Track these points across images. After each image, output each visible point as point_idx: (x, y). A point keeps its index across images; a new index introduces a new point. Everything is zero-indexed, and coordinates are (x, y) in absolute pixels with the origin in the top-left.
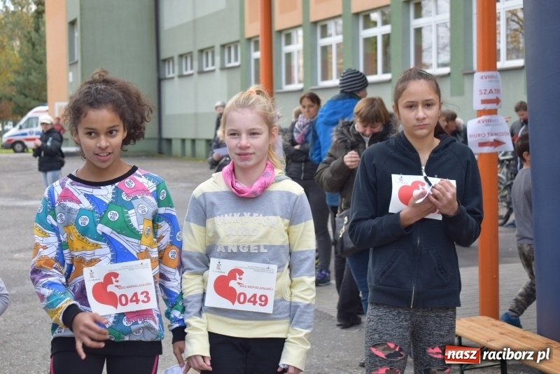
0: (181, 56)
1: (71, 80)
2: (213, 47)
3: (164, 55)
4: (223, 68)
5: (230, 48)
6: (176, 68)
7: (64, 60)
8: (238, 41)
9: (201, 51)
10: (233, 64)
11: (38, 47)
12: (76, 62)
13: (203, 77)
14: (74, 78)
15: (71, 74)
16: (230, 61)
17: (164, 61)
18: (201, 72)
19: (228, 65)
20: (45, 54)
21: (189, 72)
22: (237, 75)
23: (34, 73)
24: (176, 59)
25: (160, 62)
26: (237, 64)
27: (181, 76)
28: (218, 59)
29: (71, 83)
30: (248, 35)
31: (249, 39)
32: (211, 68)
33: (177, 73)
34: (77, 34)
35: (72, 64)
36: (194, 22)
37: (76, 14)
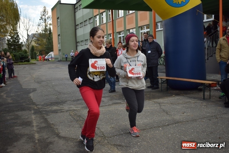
0: (81, 41)
3: (77, 41)
6: (80, 44)
7: (57, 43)
9: (85, 40)
13: (86, 45)
14: (59, 46)
17: (77, 42)
18: (85, 44)
21: (83, 44)
24: (80, 42)
25: (77, 43)
27: (81, 45)
32: (87, 43)
33: (80, 45)
34: (60, 37)
35: (59, 43)
36: (84, 34)
37: (60, 33)
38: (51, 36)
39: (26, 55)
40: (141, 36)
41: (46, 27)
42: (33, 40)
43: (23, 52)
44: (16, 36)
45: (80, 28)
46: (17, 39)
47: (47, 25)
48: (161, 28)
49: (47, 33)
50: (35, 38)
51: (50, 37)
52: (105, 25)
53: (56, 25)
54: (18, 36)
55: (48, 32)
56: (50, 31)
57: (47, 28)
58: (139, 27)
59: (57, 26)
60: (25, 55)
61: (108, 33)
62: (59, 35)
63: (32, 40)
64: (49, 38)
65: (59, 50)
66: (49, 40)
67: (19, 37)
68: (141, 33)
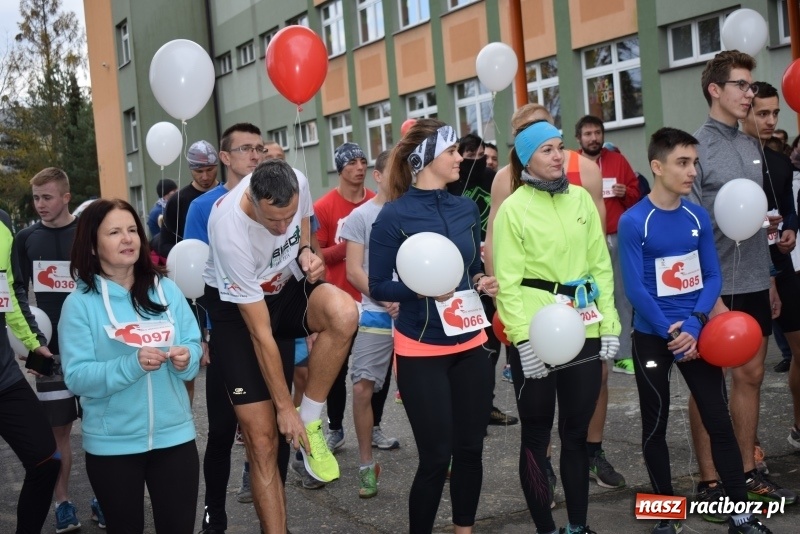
1: (130, 170)
2: (286, 127)
4: (300, 148)
5: (303, 128)
7: (120, 150)
8: (314, 120)
9: (270, 131)
10: (309, 143)
11: (76, 141)
12: (137, 152)
14: (133, 167)
15: (130, 164)
16: (305, 140)
19: (303, 144)
20: (93, 147)
22: (316, 153)
23: (75, 167)
26: (316, 141)
28: (290, 139)
29: (131, 174)
30: (326, 112)
31: (327, 117)
34: (134, 123)
35: (131, 153)
36: (261, 103)
37: (132, 102)
38: (81, 122)
40: (590, 98)
41: (49, 73)
45: (240, 68)
47: (57, 66)
48: (703, 51)
49: (60, 102)
51: (75, 123)
52: (382, 50)
53: (112, 60)
55: (65, 100)
56: (75, 91)
57: (57, 77)
58: (578, 51)
59: (114, 68)
61: (402, 91)
62: (129, 113)
64: (72, 128)
65: (133, 189)
66: (71, 138)
68: (591, 82)
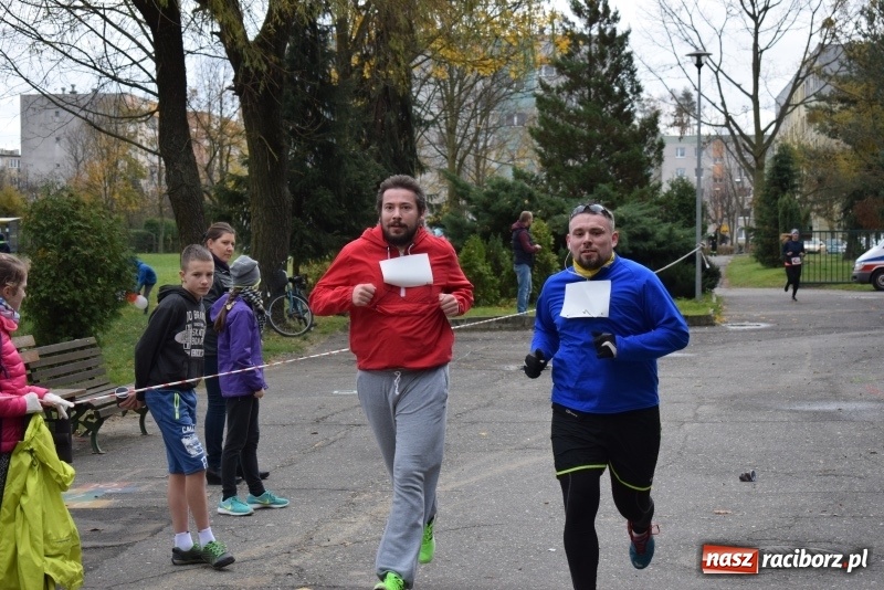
39: (670, 236)
42: (802, 103)
43: (659, 203)
44: (608, 62)
46: (617, 89)
50: (812, 84)
54: (625, 64)
60: (665, 228)
63: (787, 104)
67: (633, 73)
